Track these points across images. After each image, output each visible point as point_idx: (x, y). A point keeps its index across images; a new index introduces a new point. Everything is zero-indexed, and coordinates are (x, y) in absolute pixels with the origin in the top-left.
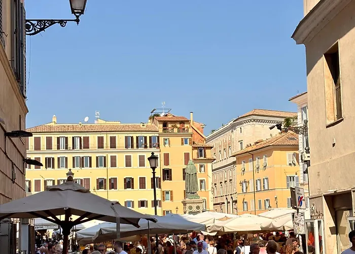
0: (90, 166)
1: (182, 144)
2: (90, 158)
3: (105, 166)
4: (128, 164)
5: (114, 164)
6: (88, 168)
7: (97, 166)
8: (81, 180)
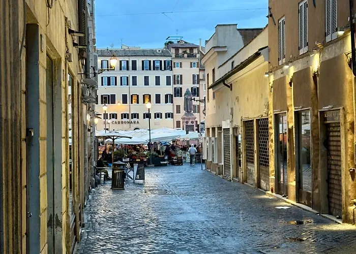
0: (116, 85)
1: (191, 67)
2: (116, 78)
3: (127, 85)
4: (146, 83)
5: (135, 83)
6: (114, 86)
7: (121, 85)
8: (109, 96)
